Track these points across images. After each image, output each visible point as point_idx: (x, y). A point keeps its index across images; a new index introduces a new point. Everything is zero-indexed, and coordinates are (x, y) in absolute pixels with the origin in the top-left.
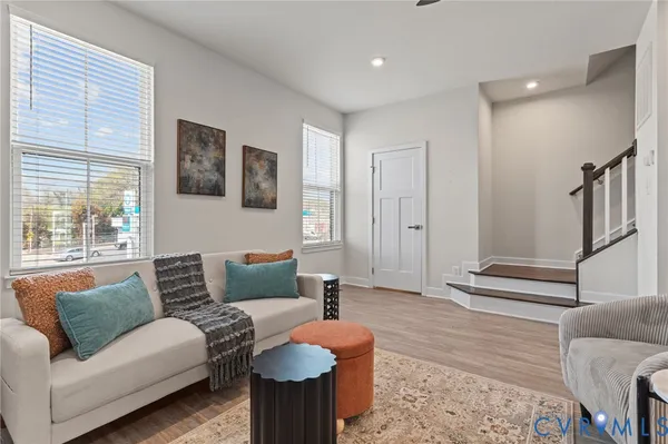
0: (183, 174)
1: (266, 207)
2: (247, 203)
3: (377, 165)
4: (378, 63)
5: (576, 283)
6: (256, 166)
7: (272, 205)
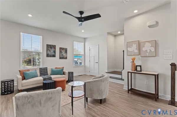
0: (47, 54)
1: (65, 59)
2: (60, 58)
3: (90, 49)
4: (83, 31)
5: (122, 75)
6: (62, 51)
7: (66, 58)
